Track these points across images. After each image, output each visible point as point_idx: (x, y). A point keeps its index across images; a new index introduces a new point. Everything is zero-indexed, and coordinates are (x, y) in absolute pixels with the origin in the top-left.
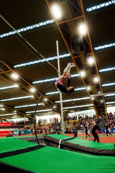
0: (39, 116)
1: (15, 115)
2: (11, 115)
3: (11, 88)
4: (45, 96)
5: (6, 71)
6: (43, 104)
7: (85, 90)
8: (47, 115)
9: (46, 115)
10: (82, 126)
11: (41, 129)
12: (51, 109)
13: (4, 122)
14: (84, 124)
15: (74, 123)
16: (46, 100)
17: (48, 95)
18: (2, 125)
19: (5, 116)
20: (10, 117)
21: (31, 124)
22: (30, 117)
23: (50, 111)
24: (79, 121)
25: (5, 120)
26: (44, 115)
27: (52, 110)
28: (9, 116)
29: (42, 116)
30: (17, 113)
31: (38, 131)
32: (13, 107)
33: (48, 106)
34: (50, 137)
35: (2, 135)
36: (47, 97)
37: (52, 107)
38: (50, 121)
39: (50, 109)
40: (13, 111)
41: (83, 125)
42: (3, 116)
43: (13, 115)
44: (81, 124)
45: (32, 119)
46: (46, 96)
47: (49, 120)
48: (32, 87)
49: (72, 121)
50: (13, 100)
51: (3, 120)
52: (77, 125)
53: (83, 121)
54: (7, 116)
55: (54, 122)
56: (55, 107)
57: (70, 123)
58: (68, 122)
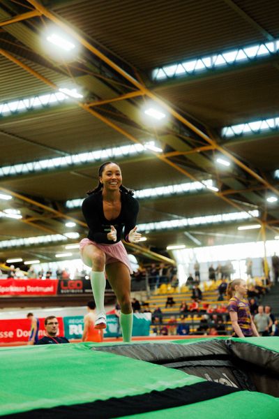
0: (190, 243)
1: (70, 241)
2: (51, 244)
3: (46, 108)
4: (220, 144)
5: (13, 15)
6: (209, 184)
8: (234, 241)
9: (224, 242)
11: (204, 312)
12: (252, 209)
13: (20, 275)
16: (224, 162)
17: (237, 137)
18: (13, 289)
19: (23, 247)
20: (48, 252)
21: (152, 288)
22: (148, 253)
23: (247, 222)
25: (26, 268)
26: (216, 243)
27: (256, 213)
28: (42, 245)
29: (204, 245)
30: (80, 230)
31: (188, 319)
32: (59, 204)
34: (259, 348)
35: (15, 339)
36: (230, 150)
37: (255, 198)
38: (249, 272)
39: (247, 209)
40: (61, 220)
42: (14, 248)
43: (61, 243)
45: (158, 262)
46: (224, 141)
47: (245, 269)
48: (149, 94)
50: (59, 169)
51: (16, 265)
54: (33, 246)
55: (272, 280)
56: (272, 199)
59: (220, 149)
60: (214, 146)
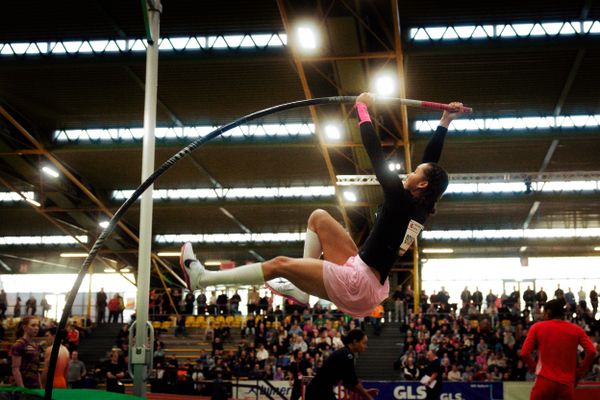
4: (49, 149)
6: (30, 197)
7: (311, 139)
8: (54, 270)
9: (41, 270)
10: (263, 354)
12: (80, 234)
14: (276, 342)
15: (218, 332)
16: (51, 172)
17: (70, 143)
23: (71, 248)
24: (250, 323)
26: (30, 271)
27: (84, 239)
29: (15, 271)
33: (64, 216)
36: (60, 158)
39: (74, 233)
41: (271, 352)
44: (260, 341)
46: (54, 146)
49: (209, 323)
52: (232, 350)
53: (276, 324)
56: (105, 225)
57: (192, 329)
58: (181, 323)
59: (48, 155)
60: (41, 151)
